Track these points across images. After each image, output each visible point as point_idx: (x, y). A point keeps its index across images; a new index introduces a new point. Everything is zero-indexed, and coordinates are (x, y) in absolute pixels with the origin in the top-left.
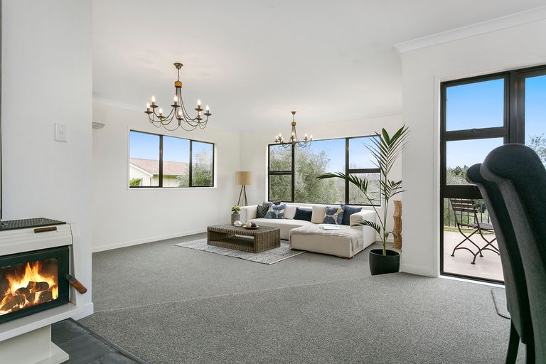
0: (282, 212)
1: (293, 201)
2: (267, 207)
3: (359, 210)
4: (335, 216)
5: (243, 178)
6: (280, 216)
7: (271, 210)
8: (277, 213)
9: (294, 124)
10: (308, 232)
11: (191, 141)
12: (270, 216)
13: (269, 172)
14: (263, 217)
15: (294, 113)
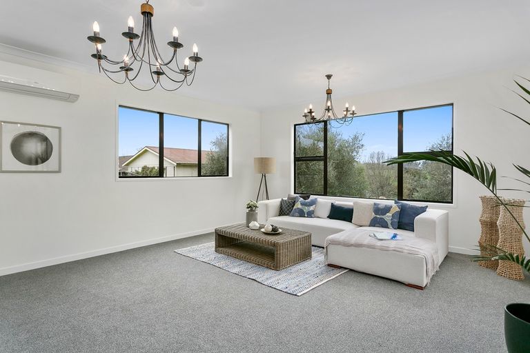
0: (312, 208)
1: (325, 194)
2: (293, 202)
3: (423, 210)
4: (388, 217)
5: (263, 165)
6: (310, 214)
7: (298, 206)
8: (306, 209)
9: (329, 92)
10: (353, 242)
11: (200, 121)
12: (297, 214)
13: (295, 157)
14: (288, 214)
15: (329, 77)
